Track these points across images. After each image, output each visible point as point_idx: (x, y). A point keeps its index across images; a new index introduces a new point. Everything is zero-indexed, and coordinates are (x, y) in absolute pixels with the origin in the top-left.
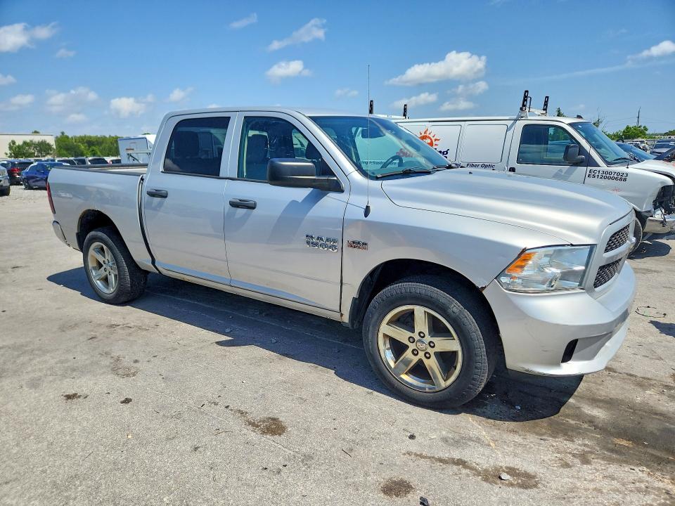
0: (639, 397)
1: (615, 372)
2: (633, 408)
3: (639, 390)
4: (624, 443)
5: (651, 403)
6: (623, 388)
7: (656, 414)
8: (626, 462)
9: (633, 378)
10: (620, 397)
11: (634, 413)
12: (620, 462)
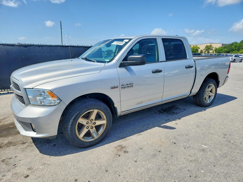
0: (10, 139)
1: (21, 144)
2: (11, 134)
3: (10, 141)
4: (11, 127)
5: (5, 138)
6: (16, 139)
7: (4, 136)
8: (10, 123)
9: (13, 144)
10: (16, 136)
11: (10, 134)
12: (11, 123)
